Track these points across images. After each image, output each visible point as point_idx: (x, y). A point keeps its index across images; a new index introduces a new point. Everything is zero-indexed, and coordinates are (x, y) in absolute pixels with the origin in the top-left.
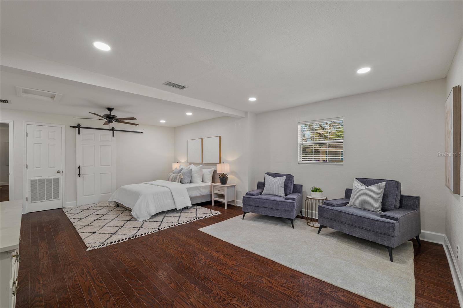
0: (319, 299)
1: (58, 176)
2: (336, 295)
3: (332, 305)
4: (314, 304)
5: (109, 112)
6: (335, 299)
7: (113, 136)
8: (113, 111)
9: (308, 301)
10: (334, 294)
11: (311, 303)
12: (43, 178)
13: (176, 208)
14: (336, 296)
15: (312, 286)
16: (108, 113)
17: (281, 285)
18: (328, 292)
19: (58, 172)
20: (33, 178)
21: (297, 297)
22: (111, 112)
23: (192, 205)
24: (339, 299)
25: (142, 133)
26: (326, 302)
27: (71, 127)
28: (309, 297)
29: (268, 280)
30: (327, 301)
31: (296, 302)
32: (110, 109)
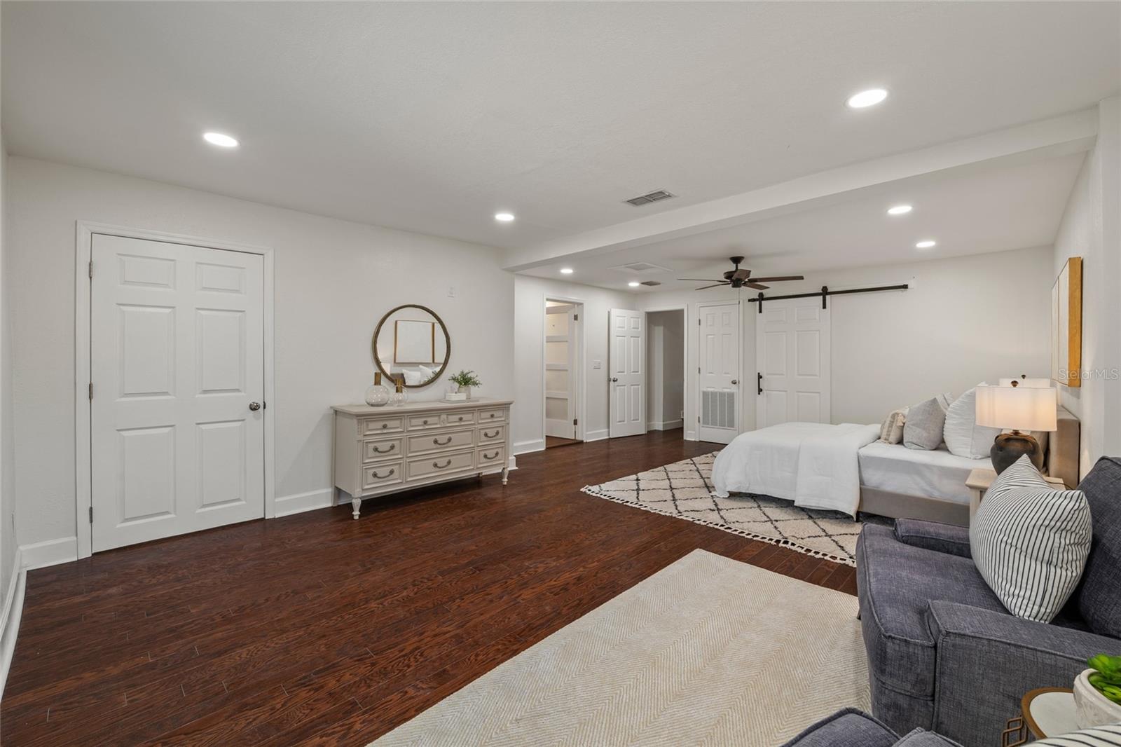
0: (344, 694)
1: (734, 389)
2: (333, 733)
3: (312, 710)
4: (338, 681)
5: (735, 265)
6: (323, 722)
7: (824, 307)
8: (743, 262)
9: (350, 675)
10: (339, 729)
11: (343, 678)
12: (716, 390)
13: (794, 501)
14: (330, 732)
15: (389, 698)
16: (732, 267)
17: (419, 649)
18: (352, 720)
19: (734, 383)
20: (705, 390)
21: (372, 663)
22: (739, 265)
23: (858, 513)
24: (318, 731)
25: (905, 287)
26: (328, 703)
27: (749, 300)
28: (360, 680)
29: (447, 633)
30: (329, 705)
31: (359, 658)
32: (737, 260)
